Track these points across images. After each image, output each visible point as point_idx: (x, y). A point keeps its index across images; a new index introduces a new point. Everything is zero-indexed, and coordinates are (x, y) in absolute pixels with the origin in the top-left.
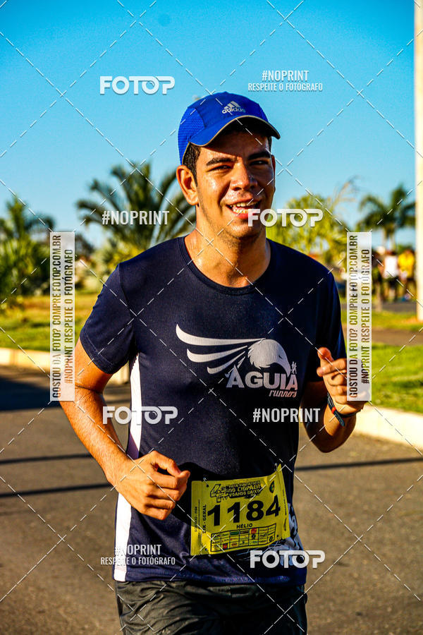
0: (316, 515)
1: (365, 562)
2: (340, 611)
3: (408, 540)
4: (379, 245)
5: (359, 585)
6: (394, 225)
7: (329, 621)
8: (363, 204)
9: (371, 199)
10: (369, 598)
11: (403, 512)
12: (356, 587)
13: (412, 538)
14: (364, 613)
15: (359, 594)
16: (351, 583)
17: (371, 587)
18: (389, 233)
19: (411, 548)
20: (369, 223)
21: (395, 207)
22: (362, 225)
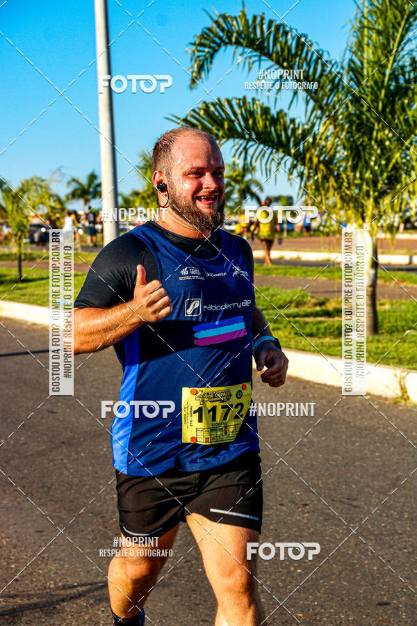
0: (37, 382)
1: (68, 410)
2: (51, 441)
3: (94, 396)
4: (80, 210)
5: (63, 425)
6: (90, 197)
7: (43, 448)
8: (69, 183)
9: (74, 180)
10: (69, 432)
11: (92, 379)
12: (62, 426)
13: (97, 394)
14: (66, 442)
15: (63, 431)
17: (71, 426)
18: (87, 201)
19: (96, 401)
20: (74, 195)
21: (89, 186)
22: (70, 197)
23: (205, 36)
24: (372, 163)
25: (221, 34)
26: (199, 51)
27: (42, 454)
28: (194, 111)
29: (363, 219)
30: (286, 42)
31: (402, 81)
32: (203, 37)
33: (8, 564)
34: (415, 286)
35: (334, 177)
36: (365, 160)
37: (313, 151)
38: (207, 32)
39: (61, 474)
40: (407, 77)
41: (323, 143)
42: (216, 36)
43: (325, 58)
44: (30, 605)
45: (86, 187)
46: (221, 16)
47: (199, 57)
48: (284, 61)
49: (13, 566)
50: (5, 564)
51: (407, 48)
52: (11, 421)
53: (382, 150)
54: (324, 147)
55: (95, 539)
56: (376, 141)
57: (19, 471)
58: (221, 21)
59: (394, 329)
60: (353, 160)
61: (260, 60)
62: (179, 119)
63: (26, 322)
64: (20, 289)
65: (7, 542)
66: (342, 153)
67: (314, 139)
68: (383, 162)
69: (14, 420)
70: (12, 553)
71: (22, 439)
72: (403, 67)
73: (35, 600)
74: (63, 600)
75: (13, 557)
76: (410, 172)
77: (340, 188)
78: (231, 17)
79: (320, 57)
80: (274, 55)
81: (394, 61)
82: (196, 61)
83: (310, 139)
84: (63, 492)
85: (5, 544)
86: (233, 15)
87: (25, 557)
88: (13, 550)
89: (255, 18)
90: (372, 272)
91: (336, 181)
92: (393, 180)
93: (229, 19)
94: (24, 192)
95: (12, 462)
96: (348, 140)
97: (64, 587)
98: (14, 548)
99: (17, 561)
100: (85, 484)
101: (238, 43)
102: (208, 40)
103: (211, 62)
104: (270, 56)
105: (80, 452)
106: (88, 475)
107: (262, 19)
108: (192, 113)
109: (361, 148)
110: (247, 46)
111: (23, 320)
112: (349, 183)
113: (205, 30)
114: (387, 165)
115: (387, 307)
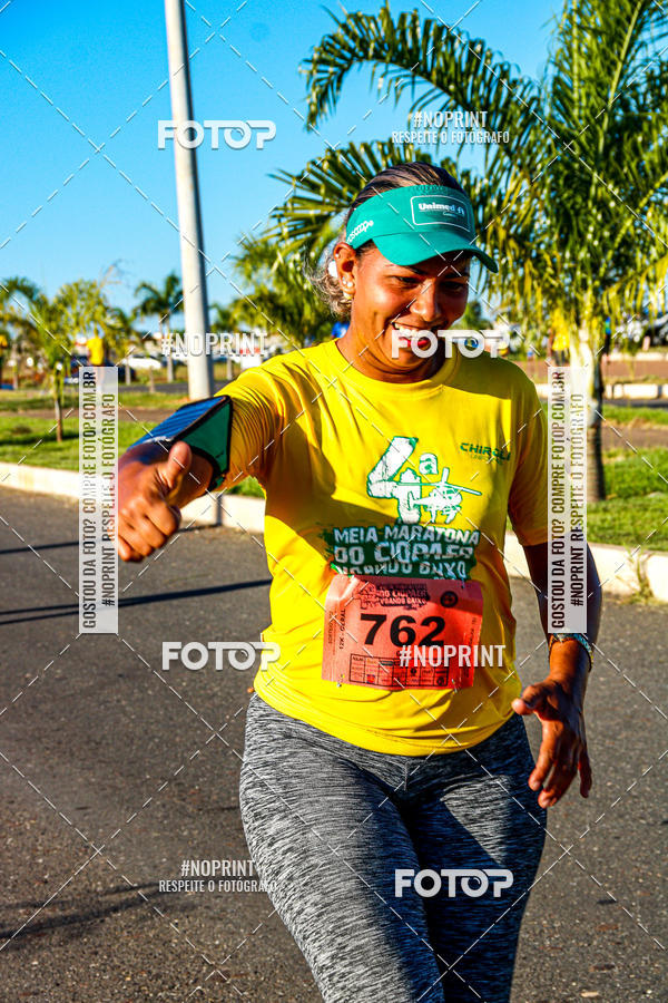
1: (129, 627)
2: (102, 674)
6: (169, 311)
7: (91, 683)
8: (137, 290)
9: (145, 286)
10: (130, 660)
11: (167, 580)
12: (119, 651)
14: (125, 674)
15: (121, 657)
16: (114, 647)
18: (165, 318)
19: (174, 612)
20: (145, 309)
21: (168, 294)
22: (139, 311)
23: (328, 47)
24: (589, 236)
25: (352, 44)
26: (318, 71)
27: (87, 693)
28: (314, 163)
29: (578, 322)
30: (453, 53)
31: (633, 107)
32: (325, 49)
33: (34, 857)
34: (664, 427)
35: (531, 259)
36: (579, 231)
37: (498, 219)
38: (331, 41)
39: (117, 722)
40: (641, 101)
41: (514, 207)
42: (344, 47)
43: (513, 75)
44: (66, 918)
45: (163, 296)
46: (350, 16)
47: (319, 80)
48: (449, 82)
49: (41, 861)
50: (28, 857)
51: (640, 56)
52: (43, 646)
53: (604, 215)
54: (514, 213)
55: (165, 817)
56: (595, 202)
57: (52, 718)
58: (351, 24)
59: (632, 492)
60: (561, 232)
61: (413, 83)
62: (291, 176)
63: (69, 499)
64: (60, 449)
65: (32, 825)
66: (543, 222)
67: (500, 201)
68: (606, 234)
69: (47, 644)
70: (40, 841)
71: (59, 671)
72: (634, 86)
73: (73, 910)
74: (115, 910)
75: (40, 848)
76: (649, 248)
77: (541, 276)
78: (367, 18)
79: (505, 74)
80: (434, 73)
81: (621, 76)
82: (314, 87)
83: (494, 203)
84: (119, 750)
85: (28, 828)
86: (370, 13)
87: (59, 847)
88: (40, 838)
89: (403, 17)
90: (594, 404)
91: (535, 266)
92: (623, 261)
93: (364, 21)
94: (66, 304)
95: (42, 707)
96: (552, 201)
97: (118, 890)
98: (43, 834)
99: (46, 853)
100: (154, 737)
101: (378, 56)
102: (332, 53)
103: (339, 88)
104: (428, 77)
105: (147, 689)
106: (157, 722)
107: (415, 19)
108: (311, 166)
109: (572, 212)
110: (391, 61)
111: (63, 496)
112: (554, 268)
113: (327, 39)
114: (612, 237)
115: (620, 459)
